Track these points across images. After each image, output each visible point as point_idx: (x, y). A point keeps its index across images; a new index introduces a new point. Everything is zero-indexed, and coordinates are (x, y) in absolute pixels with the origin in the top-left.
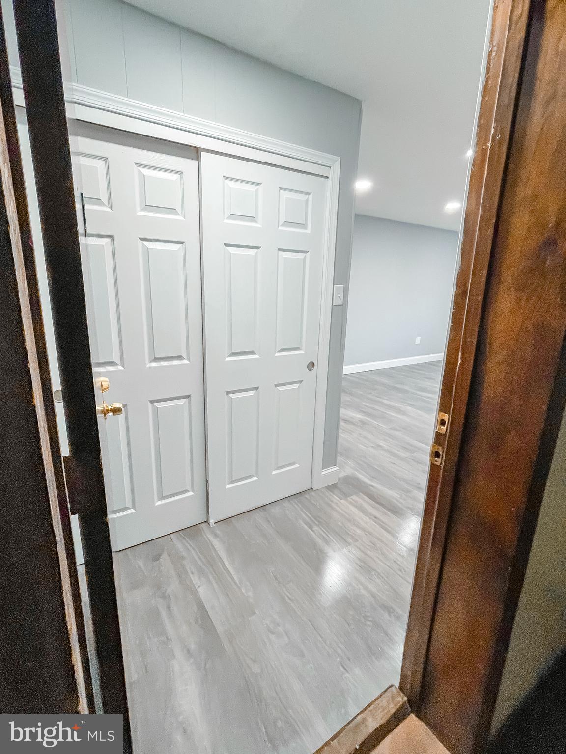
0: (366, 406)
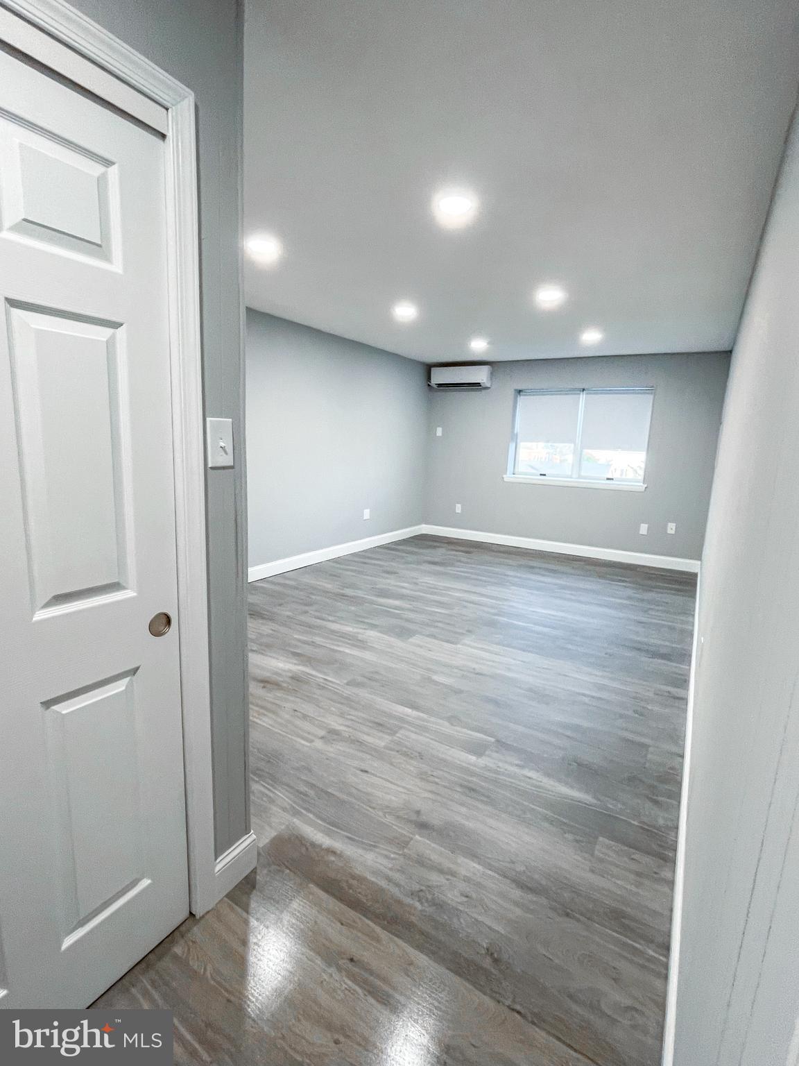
0: (299, 640)
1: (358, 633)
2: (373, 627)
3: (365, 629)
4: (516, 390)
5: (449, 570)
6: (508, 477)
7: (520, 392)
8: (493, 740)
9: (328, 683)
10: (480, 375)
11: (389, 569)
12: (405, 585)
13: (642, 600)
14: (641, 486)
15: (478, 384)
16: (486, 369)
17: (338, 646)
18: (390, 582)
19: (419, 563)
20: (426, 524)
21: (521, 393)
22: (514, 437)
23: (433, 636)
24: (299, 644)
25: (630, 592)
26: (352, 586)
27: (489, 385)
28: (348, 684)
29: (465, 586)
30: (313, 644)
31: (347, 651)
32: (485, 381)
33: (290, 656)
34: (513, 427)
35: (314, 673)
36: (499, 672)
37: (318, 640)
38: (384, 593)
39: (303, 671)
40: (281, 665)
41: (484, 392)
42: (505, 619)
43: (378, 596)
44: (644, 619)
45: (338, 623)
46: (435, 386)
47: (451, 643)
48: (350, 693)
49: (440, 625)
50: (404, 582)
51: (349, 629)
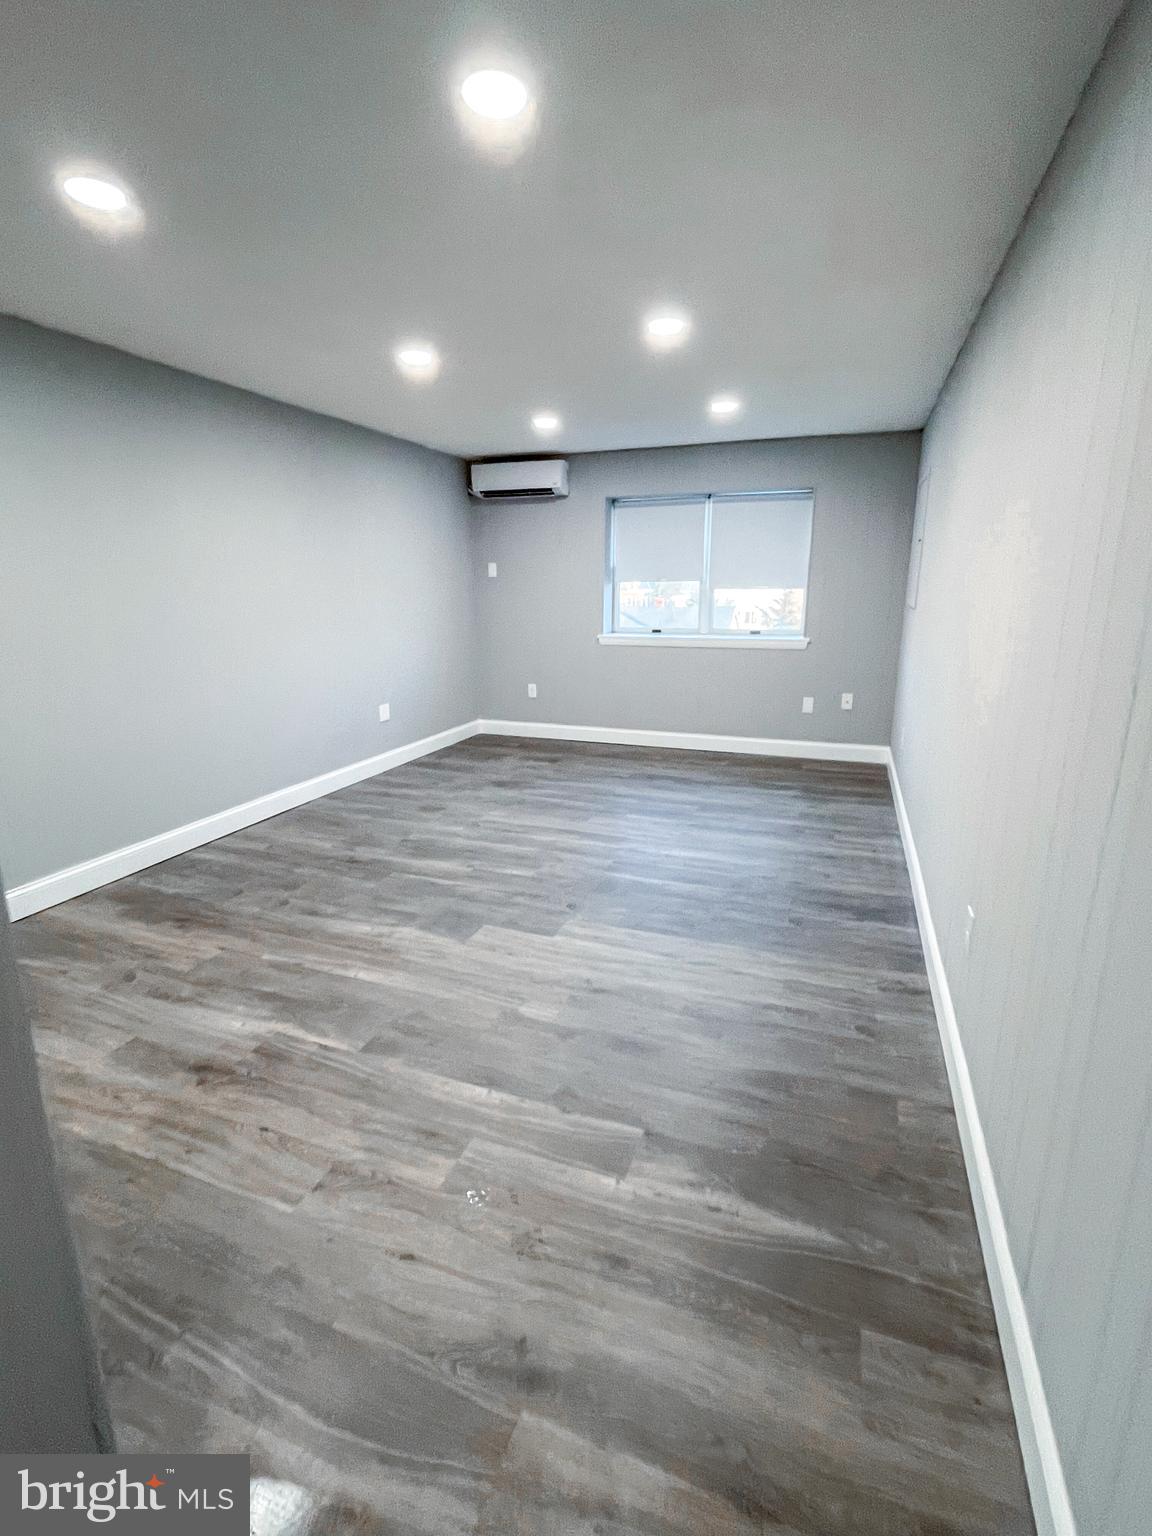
1: (381, 935)
2: (408, 918)
3: (392, 925)
4: (607, 499)
5: (526, 794)
6: (606, 638)
7: (613, 501)
8: (639, 1131)
9: (328, 1054)
10: (551, 475)
11: (430, 802)
12: (459, 829)
13: (821, 818)
14: (801, 642)
15: (549, 491)
16: (560, 464)
17: (345, 967)
18: (432, 827)
19: (476, 787)
20: (483, 718)
21: (616, 504)
22: (610, 574)
23: (511, 924)
24: (274, 973)
25: (801, 806)
26: (369, 841)
27: (565, 493)
28: (367, 1049)
29: (557, 822)
30: (298, 969)
31: (362, 975)
32: (559, 485)
33: (256, 1001)
34: (607, 559)
35: (299, 1033)
36: (629, 981)
37: (310, 960)
38: (423, 850)
39: (278, 1033)
40: (237, 1025)
41: (558, 502)
42: (628, 877)
43: (413, 856)
44: (831, 851)
45: (342, 918)
46: (480, 495)
47: (545, 934)
48: (369, 1070)
49: (520, 899)
50: (456, 823)
51: (363, 929)
